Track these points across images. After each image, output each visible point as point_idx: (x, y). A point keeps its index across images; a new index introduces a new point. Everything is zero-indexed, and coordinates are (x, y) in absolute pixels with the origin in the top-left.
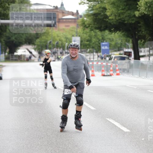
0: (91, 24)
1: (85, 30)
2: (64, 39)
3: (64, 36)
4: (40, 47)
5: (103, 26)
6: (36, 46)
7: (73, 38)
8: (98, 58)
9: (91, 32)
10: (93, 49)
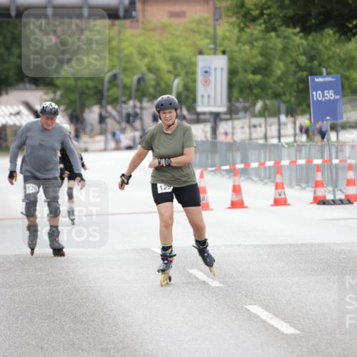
0: (269, 8)
1: (246, 30)
2: (164, 66)
3: (168, 55)
4: (74, 97)
5: (314, 12)
6: (59, 93)
7: (202, 62)
8: (295, 135)
9: (268, 35)
10: (276, 102)
